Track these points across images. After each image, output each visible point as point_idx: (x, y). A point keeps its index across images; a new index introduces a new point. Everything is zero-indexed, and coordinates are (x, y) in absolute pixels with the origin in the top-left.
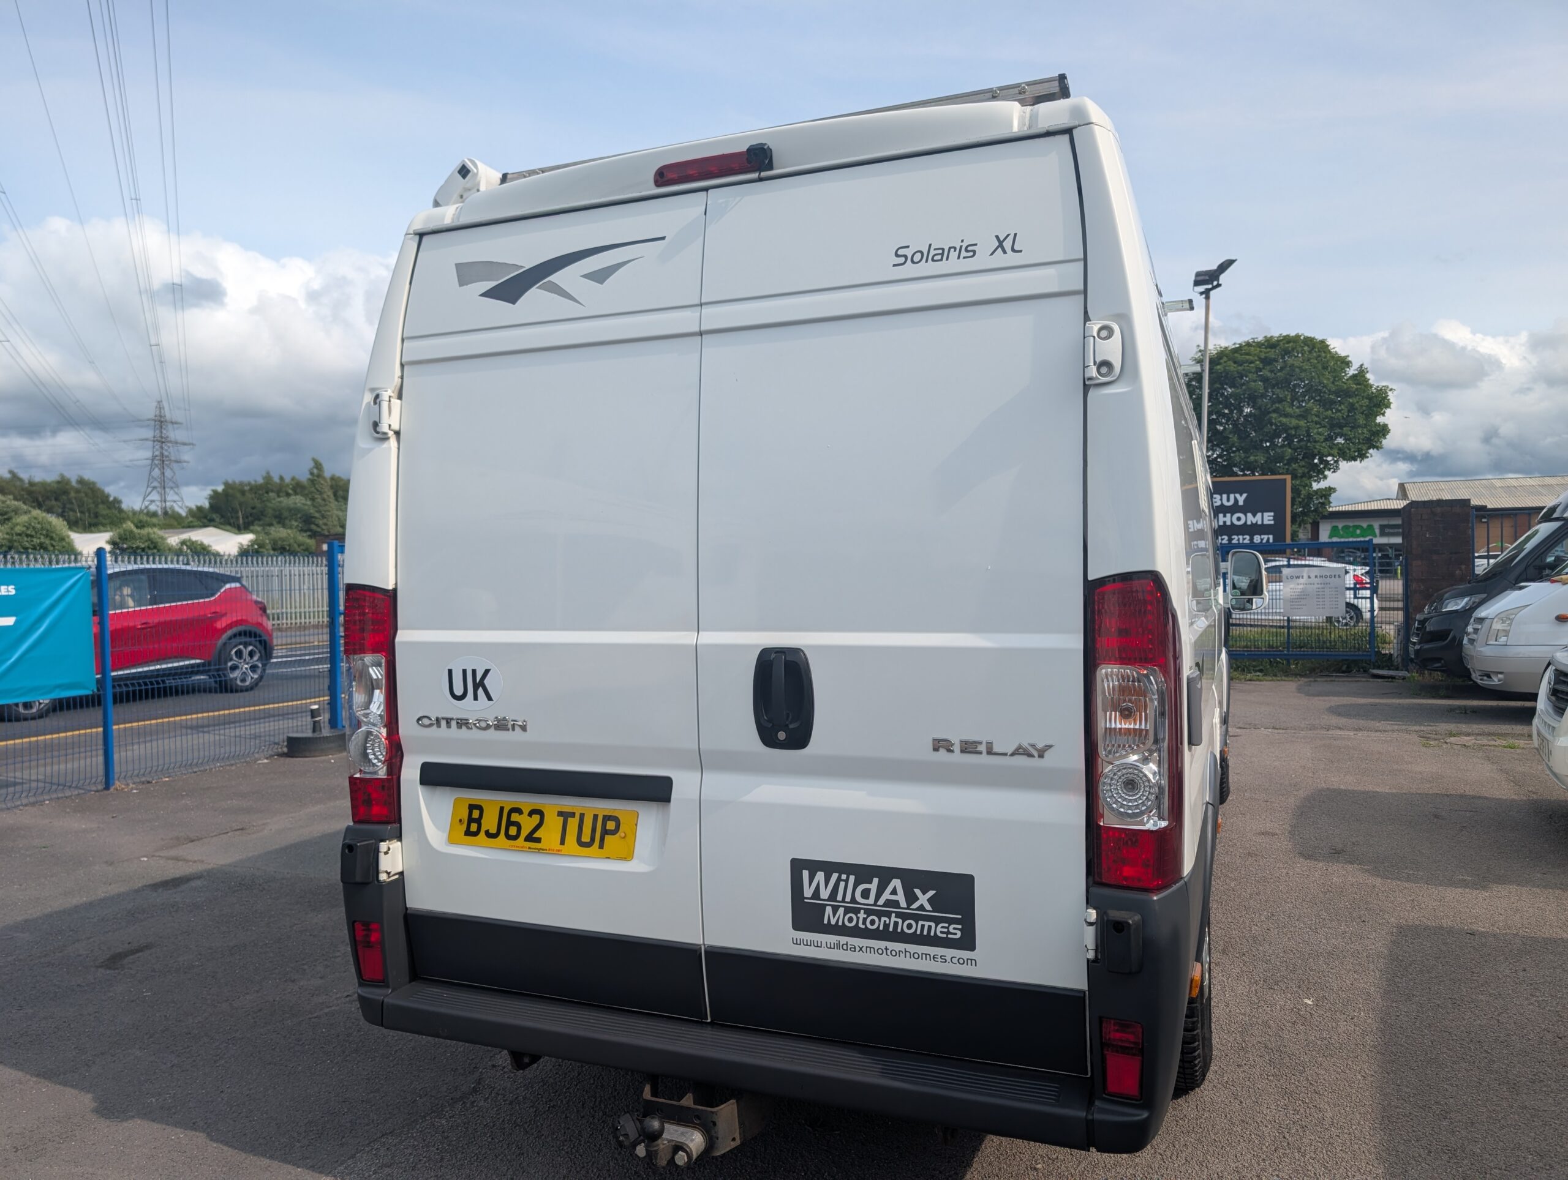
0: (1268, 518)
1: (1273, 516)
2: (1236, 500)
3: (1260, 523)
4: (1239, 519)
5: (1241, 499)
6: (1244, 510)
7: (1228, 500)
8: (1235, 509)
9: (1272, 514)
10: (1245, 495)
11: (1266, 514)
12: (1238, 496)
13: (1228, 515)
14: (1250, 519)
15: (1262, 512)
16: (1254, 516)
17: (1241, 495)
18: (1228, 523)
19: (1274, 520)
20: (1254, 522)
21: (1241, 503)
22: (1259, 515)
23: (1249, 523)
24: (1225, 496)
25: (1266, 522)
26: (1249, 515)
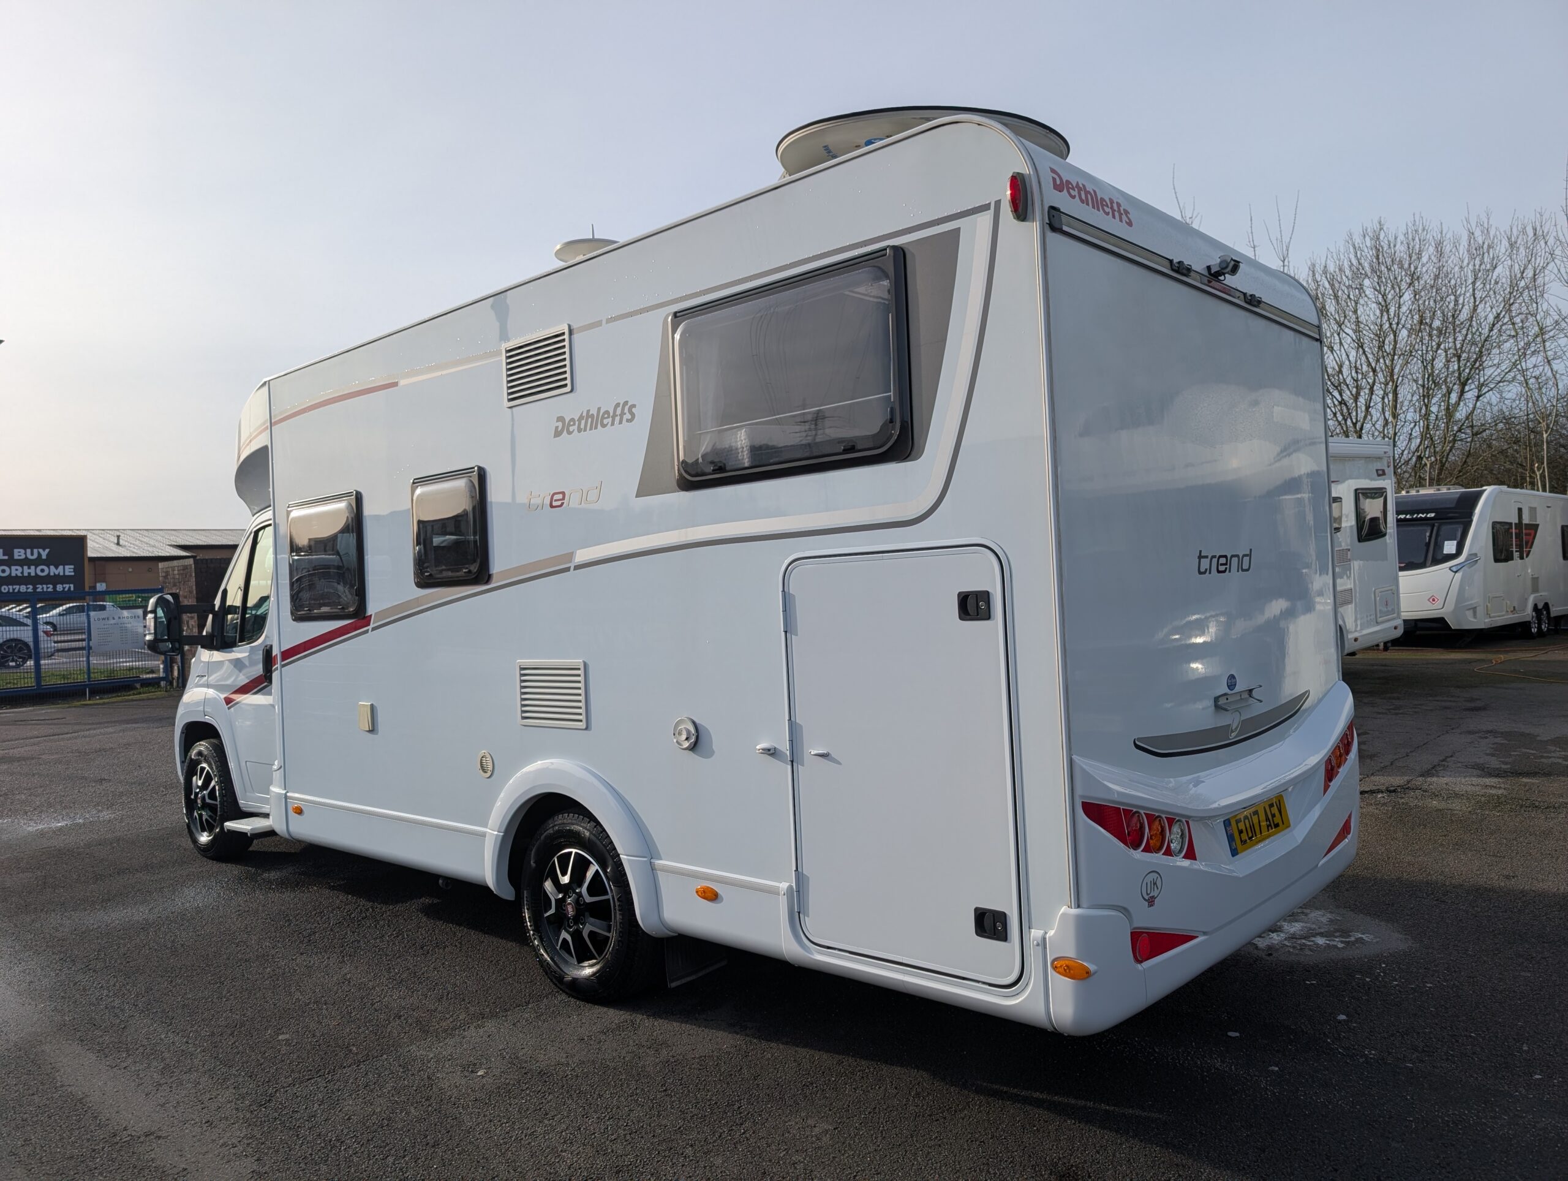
0: (69, 570)
1: (74, 569)
2: (39, 554)
3: (62, 574)
4: (42, 571)
5: (44, 554)
6: (47, 563)
7: (32, 554)
8: (38, 562)
9: (72, 567)
10: (47, 550)
11: (67, 567)
12: (41, 551)
13: (33, 567)
14: (53, 571)
15: (64, 565)
16: (56, 568)
17: (44, 550)
18: (33, 574)
19: (74, 571)
20: (57, 573)
21: (44, 557)
22: (61, 567)
23: (52, 574)
24: (29, 551)
25: (67, 573)
26: (52, 567)
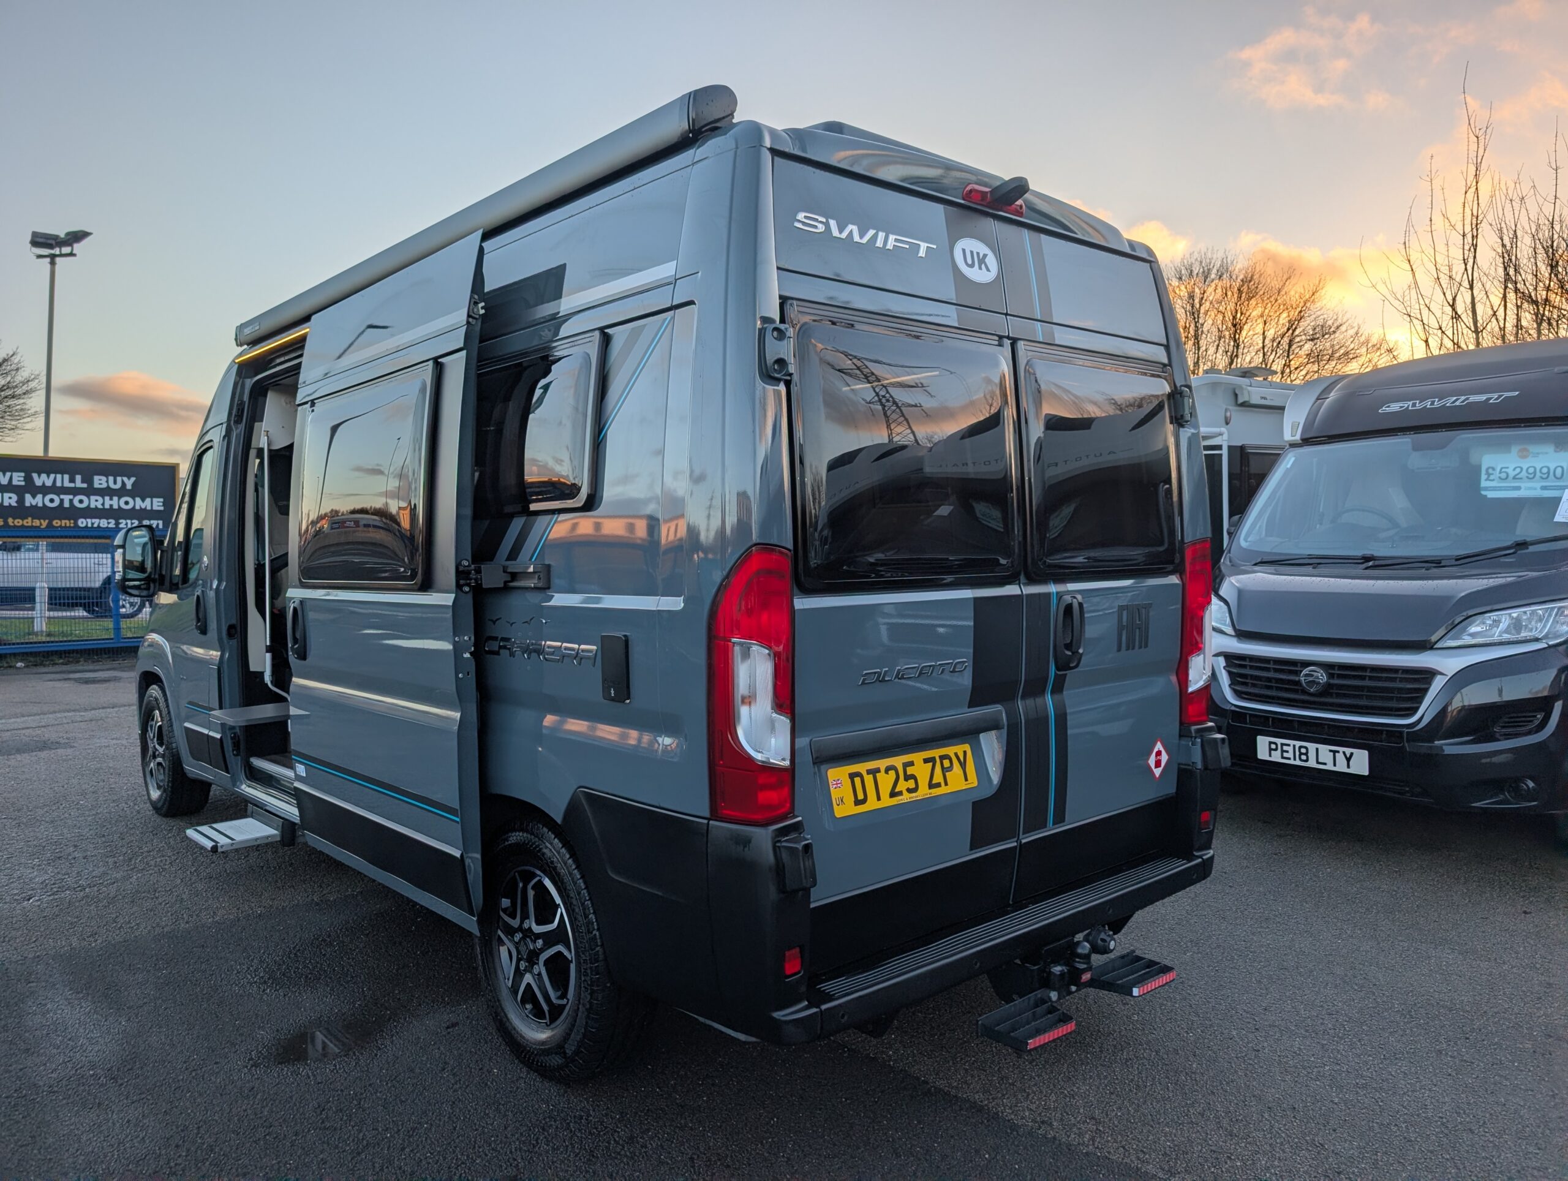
0: (157, 504)
1: (163, 503)
2: (123, 482)
3: (149, 508)
4: (127, 503)
5: (129, 483)
6: (133, 494)
7: (115, 483)
8: (122, 492)
9: (162, 500)
10: (133, 479)
11: (155, 500)
12: (125, 479)
13: (115, 498)
14: (139, 504)
15: (152, 497)
16: (143, 501)
17: (129, 479)
18: (115, 507)
19: (164, 505)
20: (143, 507)
21: (129, 487)
22: (148, 500)
23: (137, 507)
24: (111, 479)
25: (155, 508)
26: (138, 500)
